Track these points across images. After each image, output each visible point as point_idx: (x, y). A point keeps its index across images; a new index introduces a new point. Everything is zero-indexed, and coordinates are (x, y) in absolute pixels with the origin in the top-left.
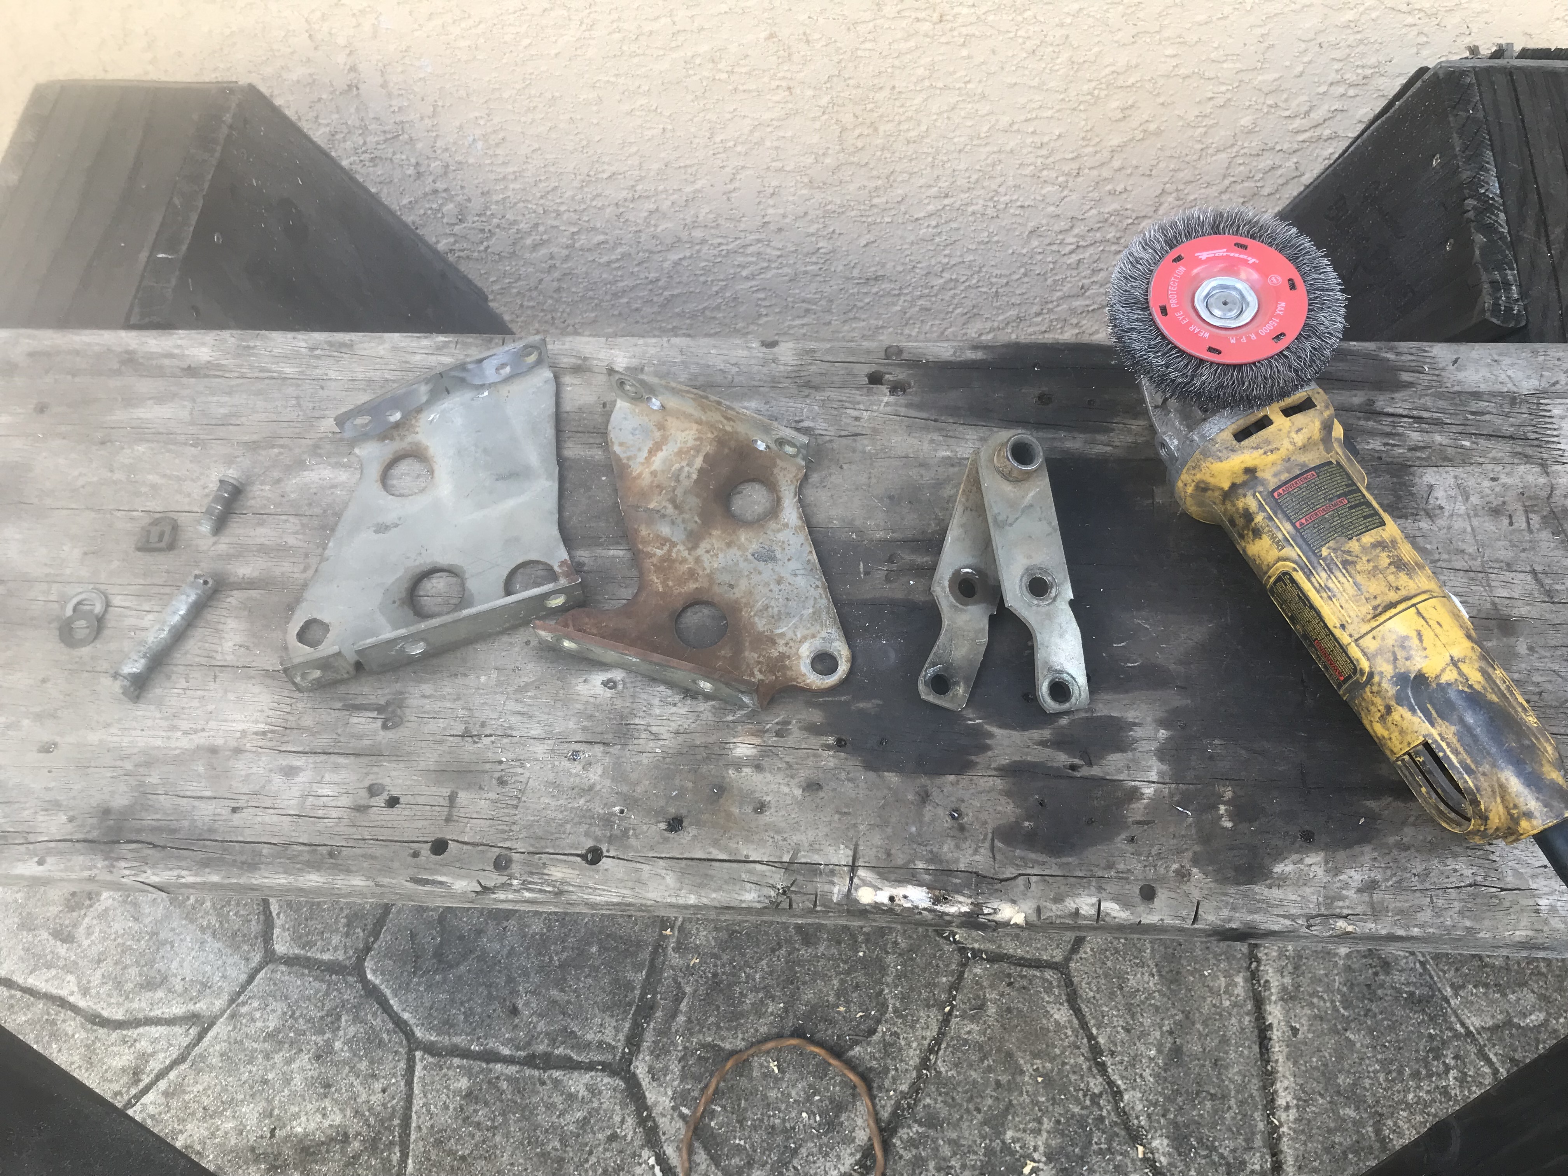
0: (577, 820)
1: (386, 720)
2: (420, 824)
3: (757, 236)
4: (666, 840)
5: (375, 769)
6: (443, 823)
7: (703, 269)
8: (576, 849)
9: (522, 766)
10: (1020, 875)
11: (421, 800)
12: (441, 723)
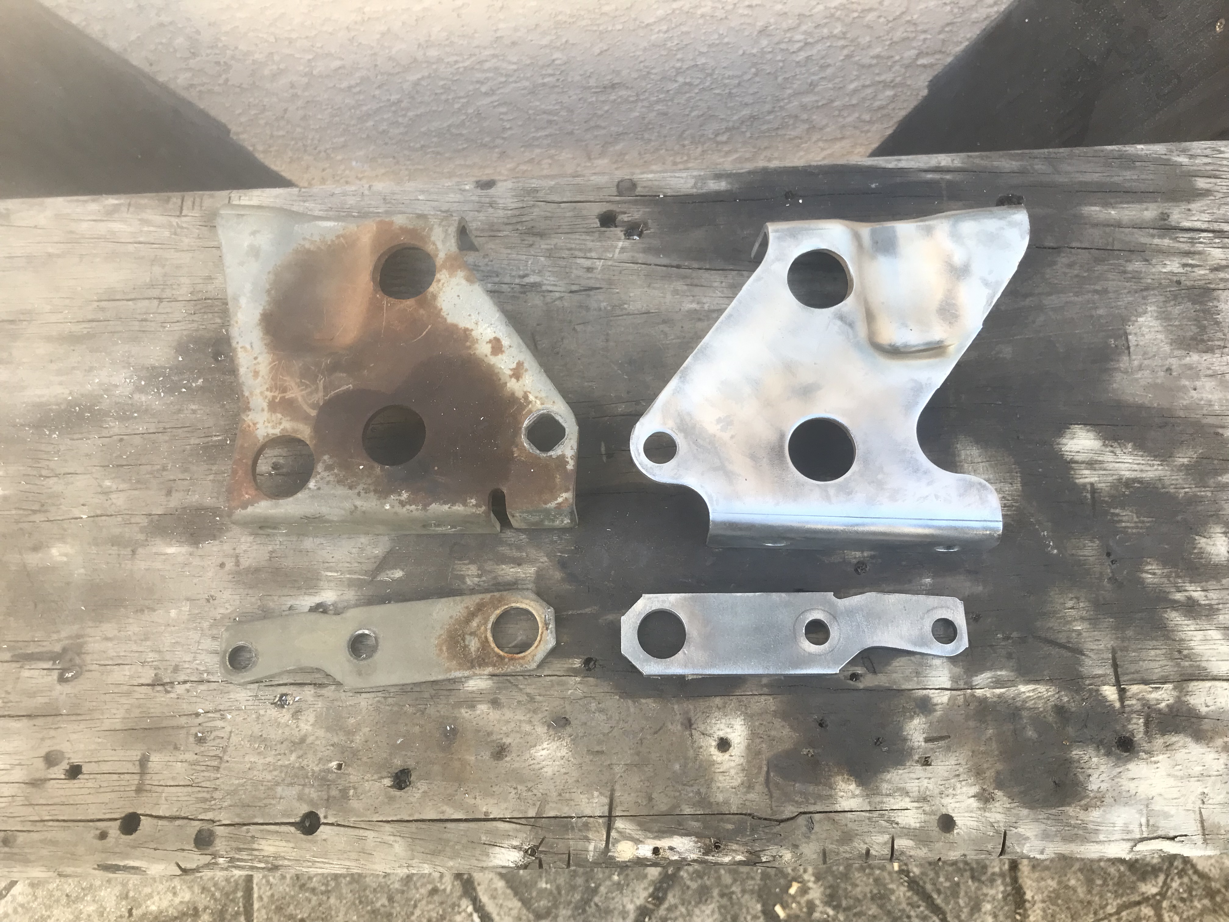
0: (288, 780)
1: (64, 670)
2: (106, 798)
3: (492, 52)
4: (391, 799)
5: (52, 733)
6: (133, 794)
7: (443, 87)
8: (289, 816)
9: (223, 718)
10: (801, 813)
11: (105, 768)
12: (127, 671)
